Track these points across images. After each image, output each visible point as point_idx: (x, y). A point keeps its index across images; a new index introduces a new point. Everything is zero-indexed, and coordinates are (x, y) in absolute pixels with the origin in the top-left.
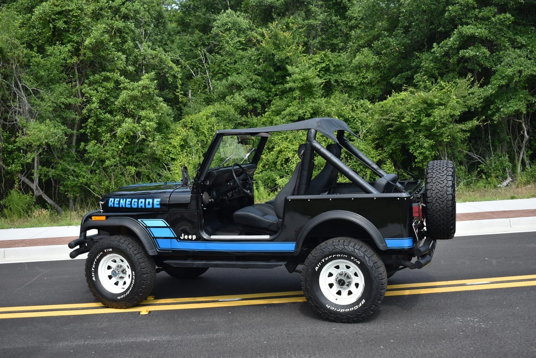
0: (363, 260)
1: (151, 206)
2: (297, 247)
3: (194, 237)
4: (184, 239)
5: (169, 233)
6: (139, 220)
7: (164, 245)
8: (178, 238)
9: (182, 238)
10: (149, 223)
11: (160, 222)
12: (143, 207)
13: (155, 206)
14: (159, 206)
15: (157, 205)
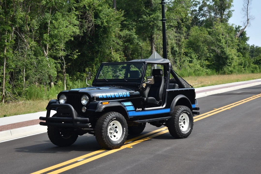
0: (190, 113)
1: (126, 96)
2: (171, 110)
3: (141, 109)
4: (138, 111)
5: (132, 108)
6: (122, 103)
7: (131, 114)
8: (135, 110)
9: (137, 110)
10: (126, 104)
11: (129, 103)
12: (122, 96)
13: (128, 96)
14: (129, 96)
15: (129, 95)
